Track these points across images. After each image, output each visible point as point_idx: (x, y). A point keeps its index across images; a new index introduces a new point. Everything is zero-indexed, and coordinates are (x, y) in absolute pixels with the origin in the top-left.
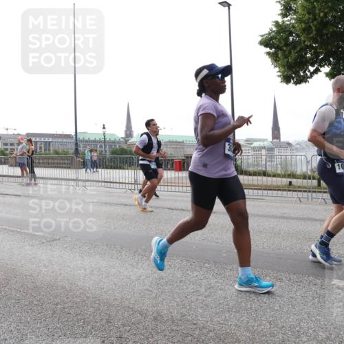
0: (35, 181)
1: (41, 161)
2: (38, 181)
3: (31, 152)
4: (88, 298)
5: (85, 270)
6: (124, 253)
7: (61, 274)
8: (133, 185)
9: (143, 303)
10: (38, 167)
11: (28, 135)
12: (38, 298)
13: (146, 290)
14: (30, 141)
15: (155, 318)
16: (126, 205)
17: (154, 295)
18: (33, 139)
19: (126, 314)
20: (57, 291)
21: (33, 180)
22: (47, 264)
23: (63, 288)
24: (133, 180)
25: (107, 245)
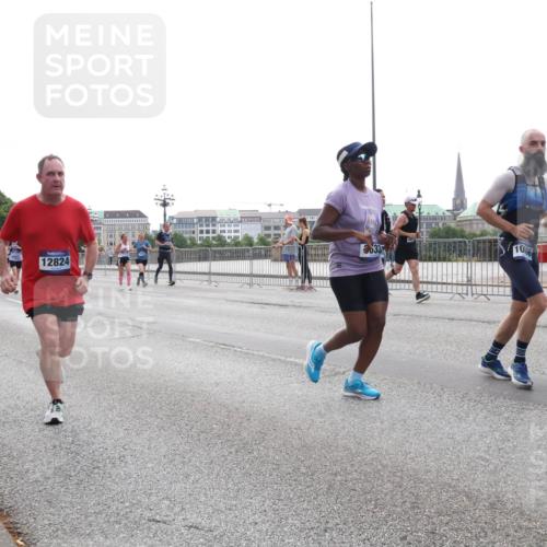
0: (310, 282)
1: (320, 252)
2: (314, 282)
3: (304, 238)
4: (384, 467)
5: (382, 422)
6: (445, 396)
7: (344, 428)
8: (465, 287)
9: (474, 480)
10: (315, 261)
11: (301, 212)
12: (307, 463)
13: (480, 458)
14: (303, 221)
15: (492, 506)
16: (453, 319)
17: (492, 467)
18: (308, 219)
19: (444, 496)
20: (335, 454)
21: (307, 281)
22: (323, 411)
23: (346, 448)
24: (465, 279)
25: (419, 383)
